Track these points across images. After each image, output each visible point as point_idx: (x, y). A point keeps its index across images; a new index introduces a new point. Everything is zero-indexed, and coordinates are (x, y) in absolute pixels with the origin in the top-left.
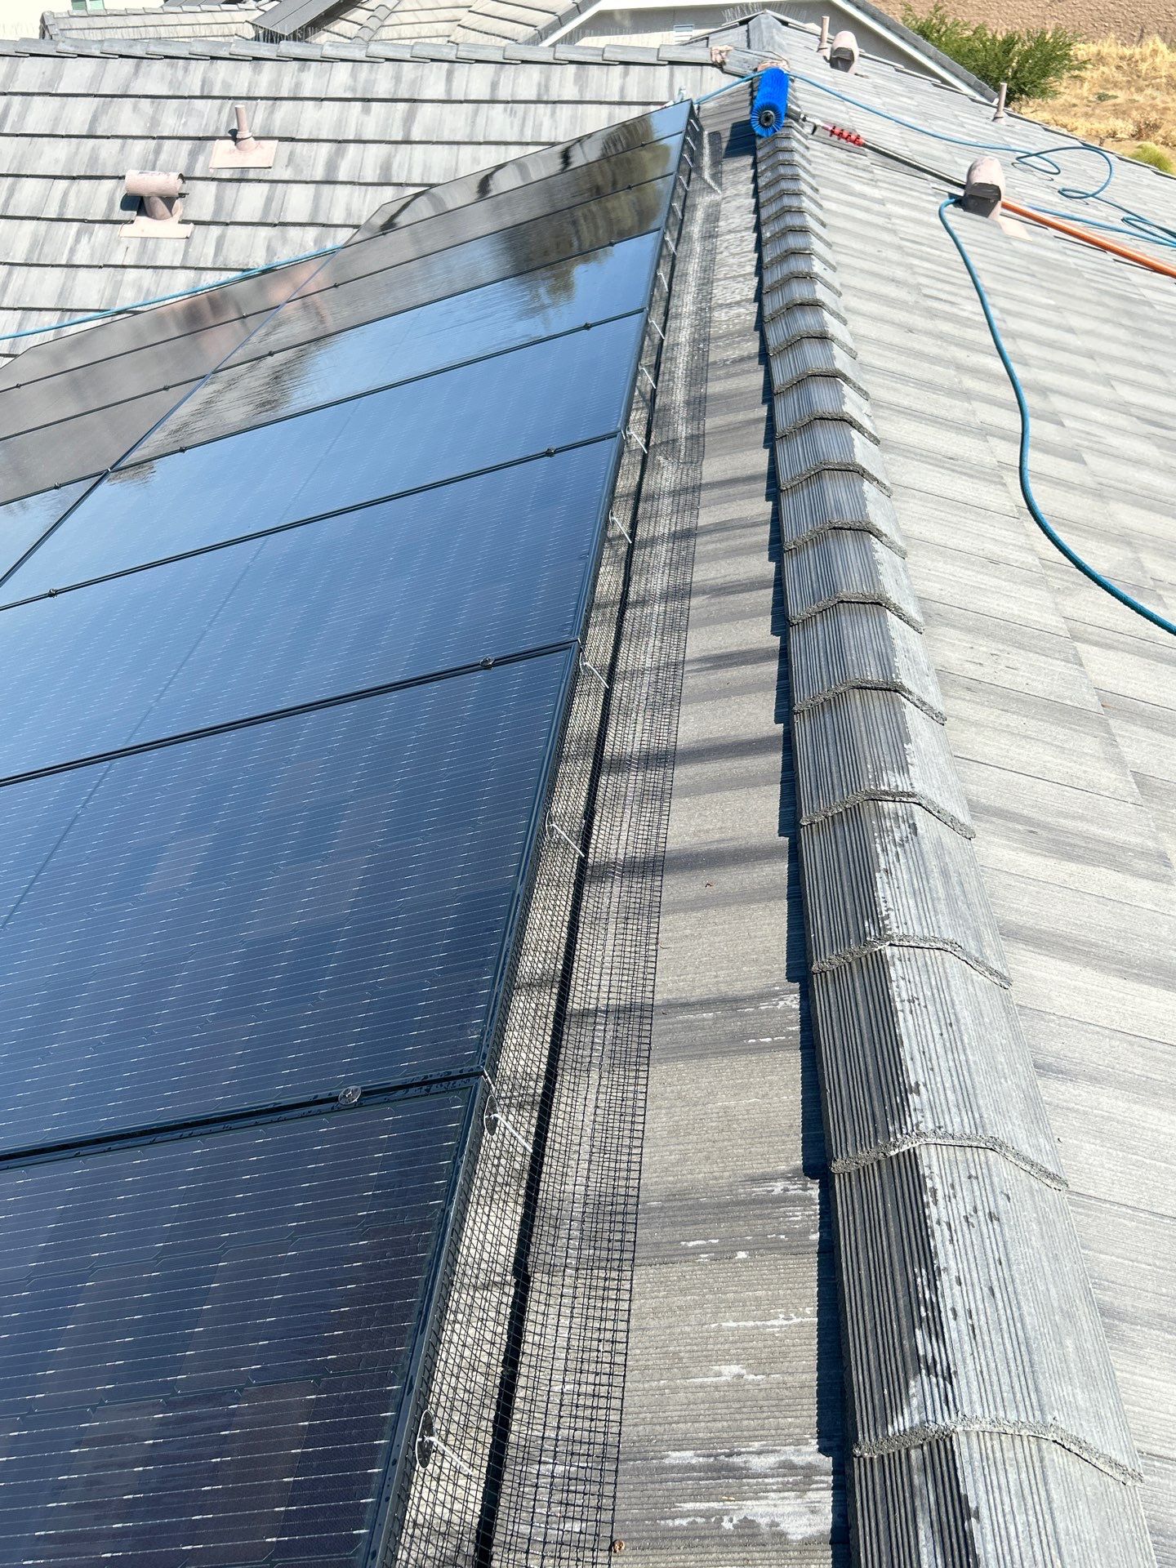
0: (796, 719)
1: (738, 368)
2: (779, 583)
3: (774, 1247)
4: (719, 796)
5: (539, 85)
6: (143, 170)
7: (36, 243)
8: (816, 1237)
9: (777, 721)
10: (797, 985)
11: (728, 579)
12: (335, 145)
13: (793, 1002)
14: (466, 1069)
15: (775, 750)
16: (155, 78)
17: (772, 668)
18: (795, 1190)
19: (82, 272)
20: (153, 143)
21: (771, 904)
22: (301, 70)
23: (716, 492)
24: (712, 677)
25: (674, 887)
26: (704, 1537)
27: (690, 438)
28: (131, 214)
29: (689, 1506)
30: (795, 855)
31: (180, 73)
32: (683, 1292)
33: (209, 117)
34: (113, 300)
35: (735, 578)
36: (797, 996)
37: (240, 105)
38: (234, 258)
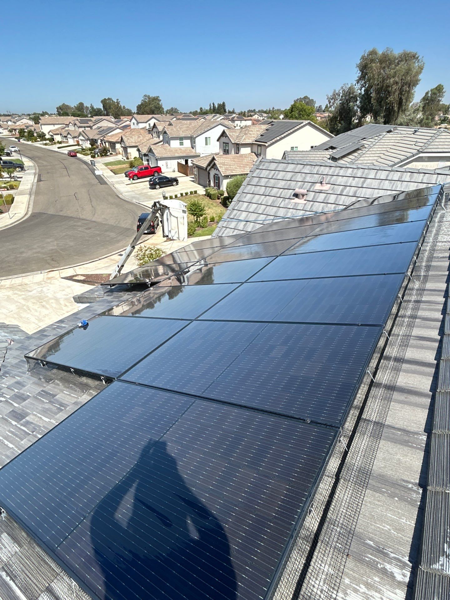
0: (441, 361)
1: (442, 259)
2: (443, 321)
3: (406, 501)
4: (415, 375)
5: (399, 177)
6: (299, 188)
7: (273, 202)
8: (419, 503)
9: (435, 360)
10: (427, 434)
11: (428, 317)
12: (344, 187)
13: (425, 438)
14: (336, 426)
15: (433, 368)
16: (307, 169)
17: (436, 345)
18: (415, 488)
19: (281, 209)
20: (303, 183)
21: (423, 410)
22: (340, 169)
23: (429, 292)
24: (418, 342)
25: (396, 395)
26: (372, 566)
27: (424, 276)
28: (294, 197)
29: (370, 556)
30: (433, 398)
31: (313, 168)
32: (379, 501)
33: (316, 178)
34: (286, 215)
35: (430, 317)
36: (426, 437)
37: (324, 176)
38: (314, 209)
